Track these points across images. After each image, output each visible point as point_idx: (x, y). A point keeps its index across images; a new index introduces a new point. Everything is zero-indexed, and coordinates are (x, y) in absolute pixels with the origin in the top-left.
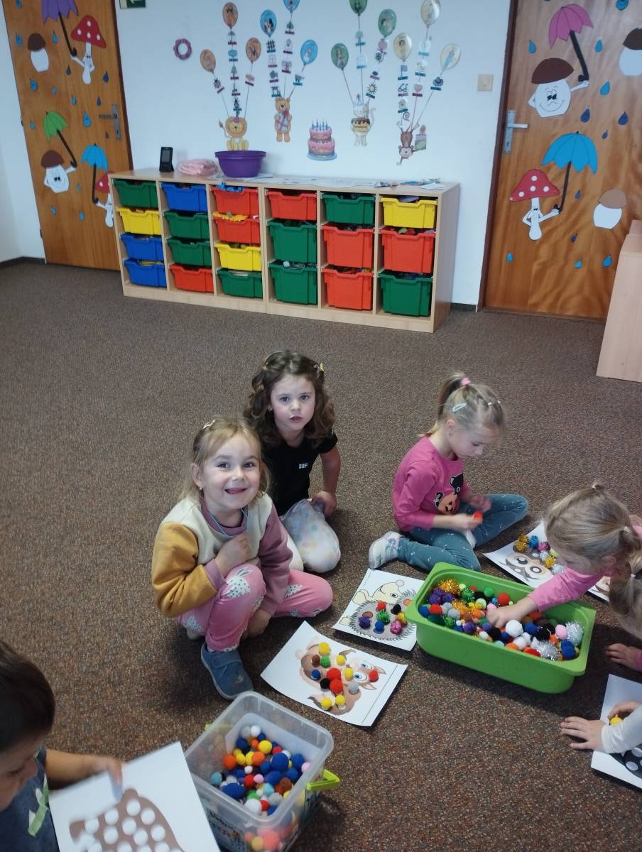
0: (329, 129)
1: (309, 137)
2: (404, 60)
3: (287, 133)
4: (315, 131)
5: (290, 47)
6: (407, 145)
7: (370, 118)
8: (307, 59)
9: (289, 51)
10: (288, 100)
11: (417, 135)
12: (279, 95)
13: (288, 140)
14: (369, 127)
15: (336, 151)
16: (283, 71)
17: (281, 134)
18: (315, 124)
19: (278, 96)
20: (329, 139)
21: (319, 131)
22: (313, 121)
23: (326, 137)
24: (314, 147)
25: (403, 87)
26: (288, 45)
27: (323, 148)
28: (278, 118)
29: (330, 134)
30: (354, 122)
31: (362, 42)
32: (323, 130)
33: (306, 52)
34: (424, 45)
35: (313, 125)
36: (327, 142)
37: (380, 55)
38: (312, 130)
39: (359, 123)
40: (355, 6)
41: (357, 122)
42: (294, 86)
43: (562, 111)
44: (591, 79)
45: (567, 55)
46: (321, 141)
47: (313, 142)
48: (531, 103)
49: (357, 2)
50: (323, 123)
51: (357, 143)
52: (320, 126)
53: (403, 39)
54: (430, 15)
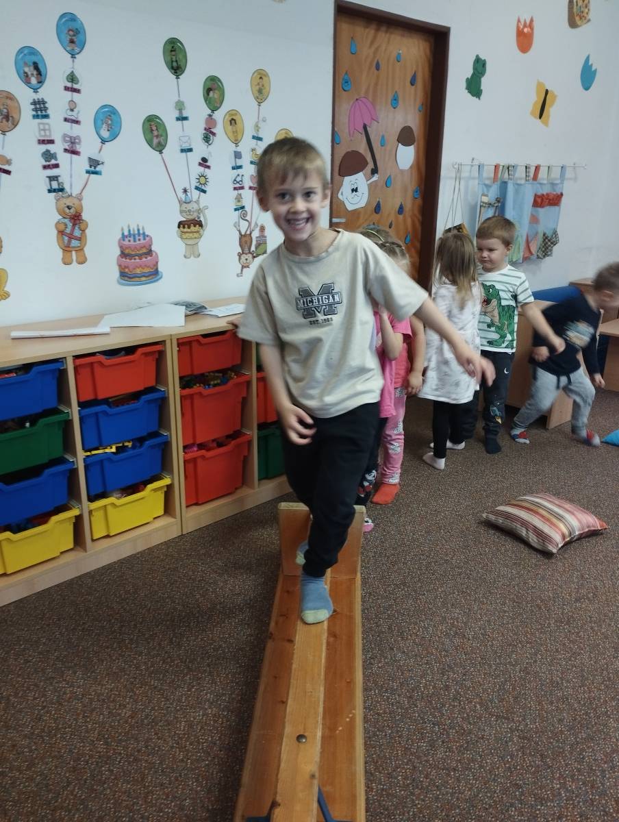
0: (147, 239)
1: (118, 252)
2: (237, 145)
3: (80, 250)
4: (126, 243)
5: (74, 113)
6: (246, 250)
7: (202, 219)
8: (105, 134)
9: (74, 118)
10: (79, 198)
12: (62, 190)
13: (82, 261)
14: (201, 231)
15: (159, 269)
16: (66, 150)
17: (71, 252)
18: (126, 233)
19: (58, 190)
20: (150, 252)
21: (132, 243)
22: (122, 229)
23: (144, 250)
24: (126, 267)
25: (239, 179)
26: (72, 110)
27: (140, 266)
29: (150, 246)
30: (181, 226)
31: (184, 115)
32: (139, 240)
33: (103, 124)
34: (257, 127)
35: (123, 234)
36: (146, 258)
37: (208, 135)
38: (122, 241)
39: (189, 227)
40: (172, 64)
41: (186, 226)
42: (88, 175)
43: (363, 204)
44: (379, 171)
45: (362, 148)
46: (137, 257)
47: (126, 259)
48: (340, 196)
49: (174, 59)
50: (138, 230)
51: (188, 255)
52: (134, 235)
53: (234, 118)
54: (260, 91)
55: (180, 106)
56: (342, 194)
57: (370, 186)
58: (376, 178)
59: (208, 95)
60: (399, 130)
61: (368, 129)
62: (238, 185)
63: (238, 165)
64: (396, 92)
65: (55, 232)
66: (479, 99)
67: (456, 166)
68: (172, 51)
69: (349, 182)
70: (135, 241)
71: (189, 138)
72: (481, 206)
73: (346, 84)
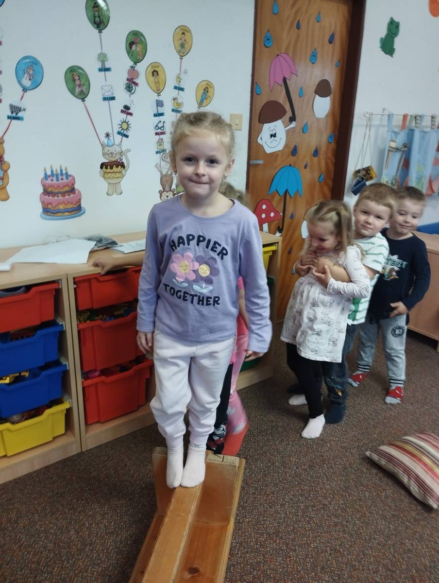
0: (70, 178)
1: (41, 191)
2: (159, 94)
3: (3, 189)
4: (49, 181)
6: (167, 188)
7: (124, 161)
8: (27, 83)
10: (1, 142)
13: (5, 198)
14: (124, 171)
15: (82, 205)
18: (49, 173)
20: (73, 190)
21: (55, 182)
22: (45, 170)
23: (67, 189)
24: (48, 204)
25: (160, 125)
27: (63, 202)
29: (73, 184)
30: (104, 167)
31: (107, 66)
32: (62, 179)
33: (25, 74)
34: (179, 79)
35: (46, 174)
36: (69, 195)
37: (131, 85)
38: (45, 181)
39: (111, 168)
40: (95, 19)
41: (109, 167)
42: (9, 120)
43: (280, 147)
44: (297, 119)
45: (282, 99)
46: (60, 195)
47: (49, 196)
48: (259, 141)
49: (97, 14)
50: (61, 170)
51: (110, 192)
52: (57, 175)
53: (156, 69)
54: (182, 46)
55: (103, 58)
56: (261, 139)
57: (287, 132)
58: (293, 125)
59: (131, 48)
60: (317, 83)
61: (288, 81)
62: (159, 131)
63: (159, 112)
64: (315, 49)
66: (392, 56)
67: (368, 116)
68: (94, 7)
69: (267, 128)
70: (58, 180)
71: (112, 88)
72: (389, 151)
73: (268, 41)
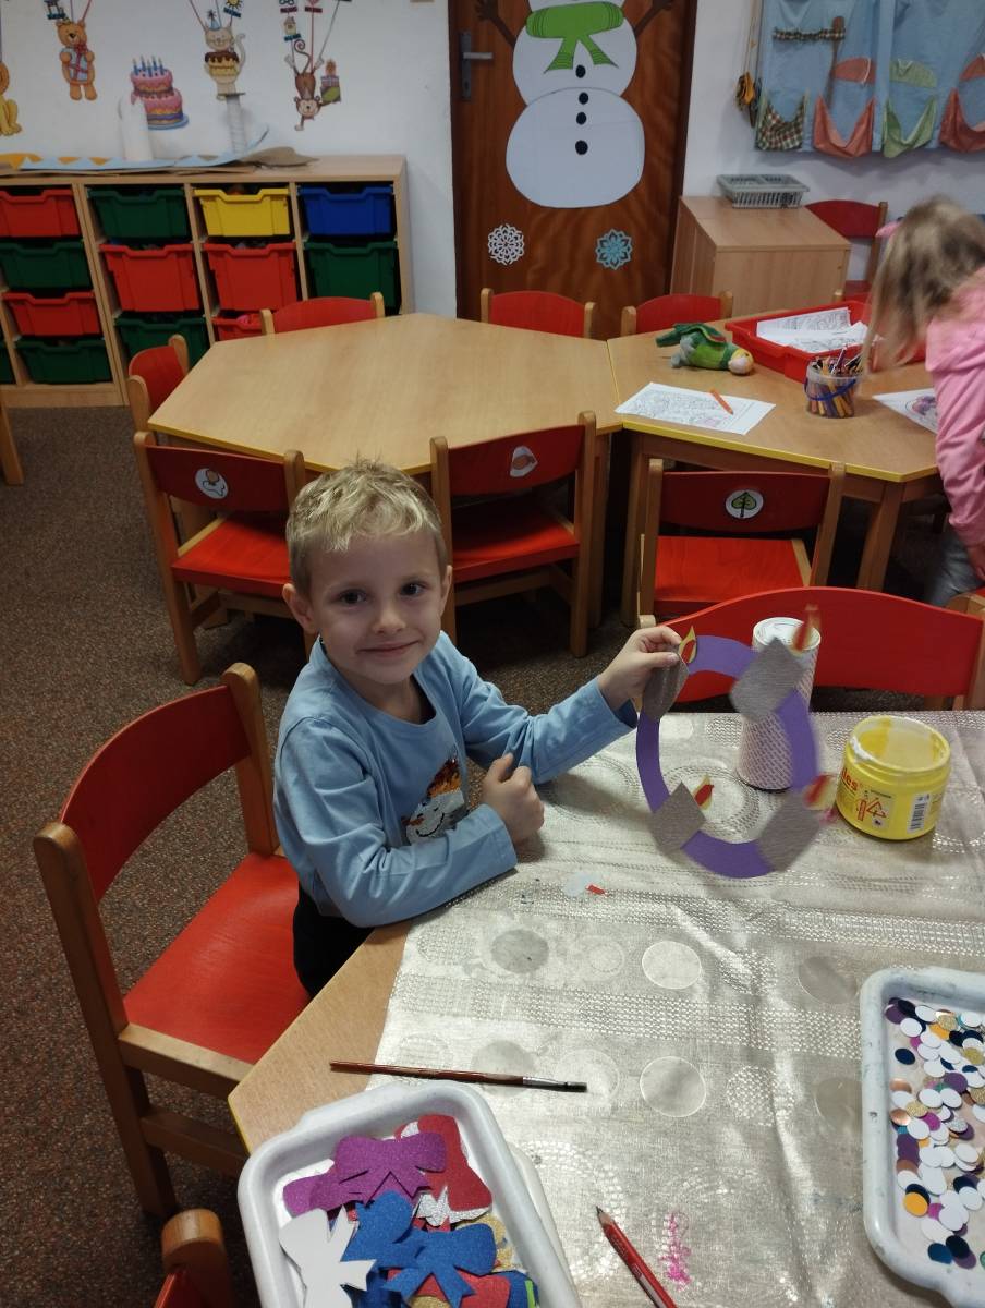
0: (166, 74)
1: (132, 88)
3: (88, 84)
4: (140, 77)
6: (307, 95)
7: (237, 50)
10: (82, 25)
11: (323, 78)
12: (62, 15)
13: (92, 97)
14: (237, 67)
15: (186, 111)
17: (78, 85)
18: (140, 66)
20: (170, 90)
21: (147, 78)
22: (134, 62)
23: (163, 88)
27: (160, 107)
28: (66, 58)
29: (170, 82)
30: (210, 59)
32: (156, 75)
35: (135, 67)
36: (167, 97)
38: (135, 77)
39: (220, 61)
41: (216, 59)
46: (156, 95)
47: (141, 96)
50: (155, 64)
52: (150, 69)
62: (287, 6)
65: (60, 64)
70: (151, 76)
72: (776, 38)
